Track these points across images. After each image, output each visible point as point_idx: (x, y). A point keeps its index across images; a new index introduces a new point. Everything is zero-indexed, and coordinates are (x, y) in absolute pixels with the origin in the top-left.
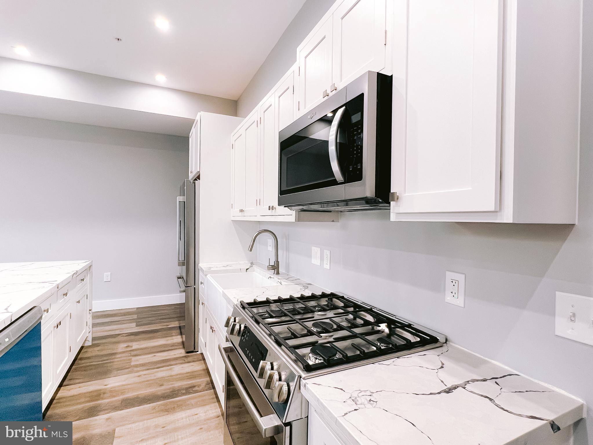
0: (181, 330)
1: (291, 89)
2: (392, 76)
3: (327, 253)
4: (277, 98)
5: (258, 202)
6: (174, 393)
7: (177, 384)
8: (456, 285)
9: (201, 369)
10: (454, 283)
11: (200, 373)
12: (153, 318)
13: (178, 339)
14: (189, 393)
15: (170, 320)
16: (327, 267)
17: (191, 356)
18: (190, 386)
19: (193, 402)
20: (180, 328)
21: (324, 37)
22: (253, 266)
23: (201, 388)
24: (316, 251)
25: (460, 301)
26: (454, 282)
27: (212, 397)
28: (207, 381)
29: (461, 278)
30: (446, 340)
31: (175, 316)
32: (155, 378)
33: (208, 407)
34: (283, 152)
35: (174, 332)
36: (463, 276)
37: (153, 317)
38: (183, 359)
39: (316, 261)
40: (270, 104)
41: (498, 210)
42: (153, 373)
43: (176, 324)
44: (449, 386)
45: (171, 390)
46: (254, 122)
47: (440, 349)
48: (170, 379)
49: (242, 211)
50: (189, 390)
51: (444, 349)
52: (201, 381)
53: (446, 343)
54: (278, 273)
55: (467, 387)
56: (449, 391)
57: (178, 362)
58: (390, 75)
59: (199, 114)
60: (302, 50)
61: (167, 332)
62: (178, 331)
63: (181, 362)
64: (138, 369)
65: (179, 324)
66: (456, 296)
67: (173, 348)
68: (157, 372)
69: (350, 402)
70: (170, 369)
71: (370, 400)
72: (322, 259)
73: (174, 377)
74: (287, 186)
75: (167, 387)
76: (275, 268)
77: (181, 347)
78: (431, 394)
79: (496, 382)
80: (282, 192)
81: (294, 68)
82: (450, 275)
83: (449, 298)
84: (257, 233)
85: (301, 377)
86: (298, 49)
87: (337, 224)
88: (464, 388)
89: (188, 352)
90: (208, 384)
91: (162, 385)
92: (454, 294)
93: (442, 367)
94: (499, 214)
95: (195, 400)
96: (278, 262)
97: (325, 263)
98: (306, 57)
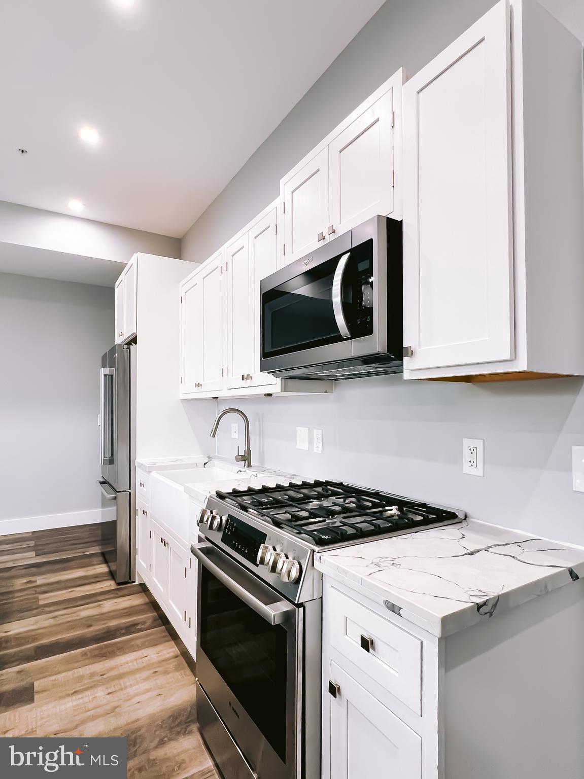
0: (106, 558)
1: (273, 228)
2: (402, 221)
3: (317, 433)
4: (252, 240)
5: (224, 372)
6: (110, 634)
7: (113, 623)
8: (474, 453)
9: (143, 602)
10: (472, 451)
11: (143, 607)
12: (60, 544)
13: (103, 569)
14: (132, 632)
15: (85, 545)
16: (317, 449)
17: (125, 588)
18: (131, 623)
19: (139, 642)
20: (103, 554)
21: (318, 170)
22: (213, 460)
23: (148, 624)
24: (302, 433)
25: (478, 471)
26: (472, 449)
27: (164, 634)
28: (154, 617)
29: (479, 444)
30: (466, 517)
31: (93, 539)
32: (78, 618)
33: (160, 647)
34: (266, 305)
35: (95, 560)
36: (482, 442)
37: (61, 542)
38: (115, 592)
39: (302, 445)
40: (242, 246)
41: (514, 358)
42: (75, 612)
43: (96, 550)
44: (472, 550)
45: (104, 631)
46: (217, 268)
47: (460, 524)
48: (102, 617)
49: (199, 385)
50: (130, 629)
51: (464, 524)
52: (146, 618)
53: (465, 519)
54: (249, 466)
55: (489, 550)
56: (472, 553)
57: (107, 596)
58: (399, 220)
59: (135, 255)
60: (287, 183)
61: (84, 561)
62: (101, 558)
63: (112, 596)
64: (51, 609)
65: (103, 549)
66: (474, 465)
67: (98, 579)
68: (80, 610)
69: (373, 566)
70: (99, 606)
71: (393, 564)
72: (311, 441)
73: (107, 615)
74: (272, 347)
75: (97, 628)
76: (246, 458)
77: (110, 577)
78: (454, 556)
79: (518, 545)
80: (265, 355)
81: (277, 202)
82: (467, 443)
83: (467, 469)
84: (222, 413)
85: (314, 551)
86: (282, 181)
87: (331, 396)
88: (487, 551)
89: (119, 584)
90: (155, 620)
91: (90, 626)
92: (472, 463)
93: (463, 538)
94: (514, 362)
95: (143, 640)
96: (249, 451)
97: (315, 445)
98: (293, 192)
